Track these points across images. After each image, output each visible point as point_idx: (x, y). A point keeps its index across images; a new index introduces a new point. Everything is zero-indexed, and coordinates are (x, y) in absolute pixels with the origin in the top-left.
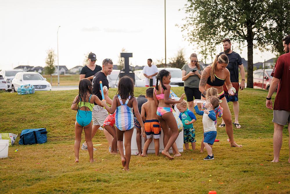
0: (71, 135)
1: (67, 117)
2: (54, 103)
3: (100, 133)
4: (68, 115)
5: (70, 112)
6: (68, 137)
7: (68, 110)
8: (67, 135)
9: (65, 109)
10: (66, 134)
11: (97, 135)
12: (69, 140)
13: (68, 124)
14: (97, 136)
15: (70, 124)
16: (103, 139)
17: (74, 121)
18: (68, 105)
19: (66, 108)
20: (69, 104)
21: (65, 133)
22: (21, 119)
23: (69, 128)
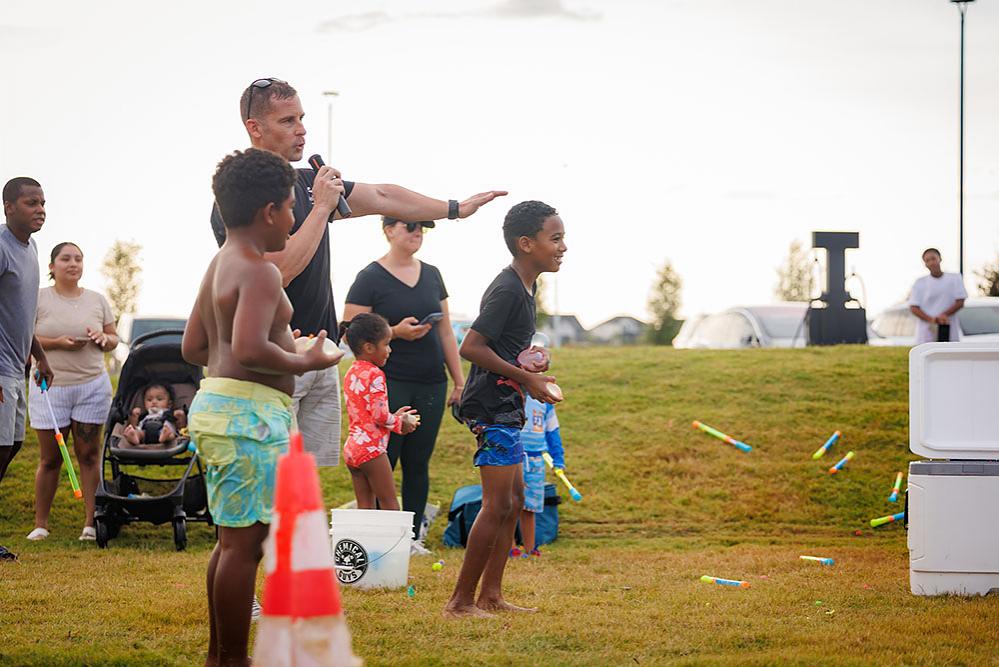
0: (656, 516)
1: (634, 444)
2: (580, 391)
3: (777, 511)
4: (637, 440)
5: (645, 427)
6: (643, 526)
7: (639, 421)
8: (637, 514)
9: (627, 415)
10: (636, 512)
11: (766, 518)
12: (648, 537)
13: (641, 474)
14: (766, 522)
15: (648, 473)
16: (792, 535)
17: (665, 462)
18: (637, 399)
19: (631, 411)
20: (642, 397)
21: (631, 509)
22: (452, 450)
23: (646, 487)
